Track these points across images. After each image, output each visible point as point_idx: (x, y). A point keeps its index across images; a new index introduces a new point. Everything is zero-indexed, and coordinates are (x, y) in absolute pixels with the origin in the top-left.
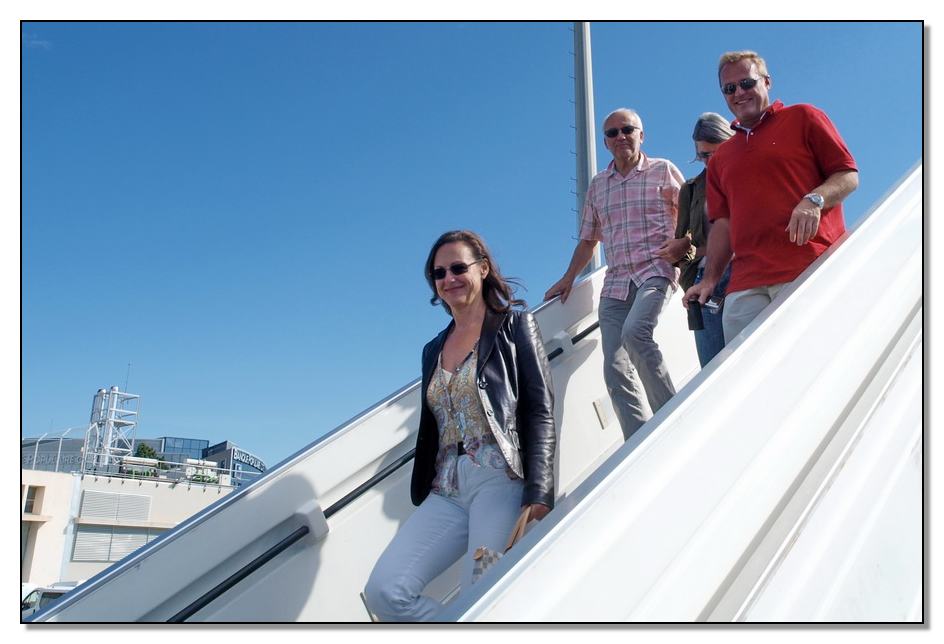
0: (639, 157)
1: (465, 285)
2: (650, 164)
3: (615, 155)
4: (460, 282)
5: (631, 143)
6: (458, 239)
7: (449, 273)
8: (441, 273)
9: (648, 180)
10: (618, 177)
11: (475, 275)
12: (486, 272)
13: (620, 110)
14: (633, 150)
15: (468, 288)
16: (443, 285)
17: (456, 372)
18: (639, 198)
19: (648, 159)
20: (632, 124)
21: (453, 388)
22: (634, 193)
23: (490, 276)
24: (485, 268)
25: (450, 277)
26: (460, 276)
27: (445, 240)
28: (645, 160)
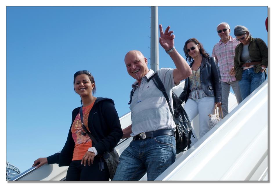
0: (230, 38)
1: (195, 52)
2: (233, 40)
3: (221, 38)
4: (194, 51)
5: (226, 34)
6: (191, 41)
7: (191, 50)
8: (189, 50)
9: (233, 44)
10: (223, 44)
11: (197, 49)
12: (200, 47)
13: (222, 23)
14: (227, 36)
15: (196, 52)
16: (190, 53)
17: (197, 71)
18: (231, 49)
19: (233, 38)
20: (226, 28)
21: (196, 75)
22: (229, 48)
23: (201, 48)
24: (199, 46)
25: (191, 51)
26: (193, 50)
27: (187, 42)
28: (232, 38)
